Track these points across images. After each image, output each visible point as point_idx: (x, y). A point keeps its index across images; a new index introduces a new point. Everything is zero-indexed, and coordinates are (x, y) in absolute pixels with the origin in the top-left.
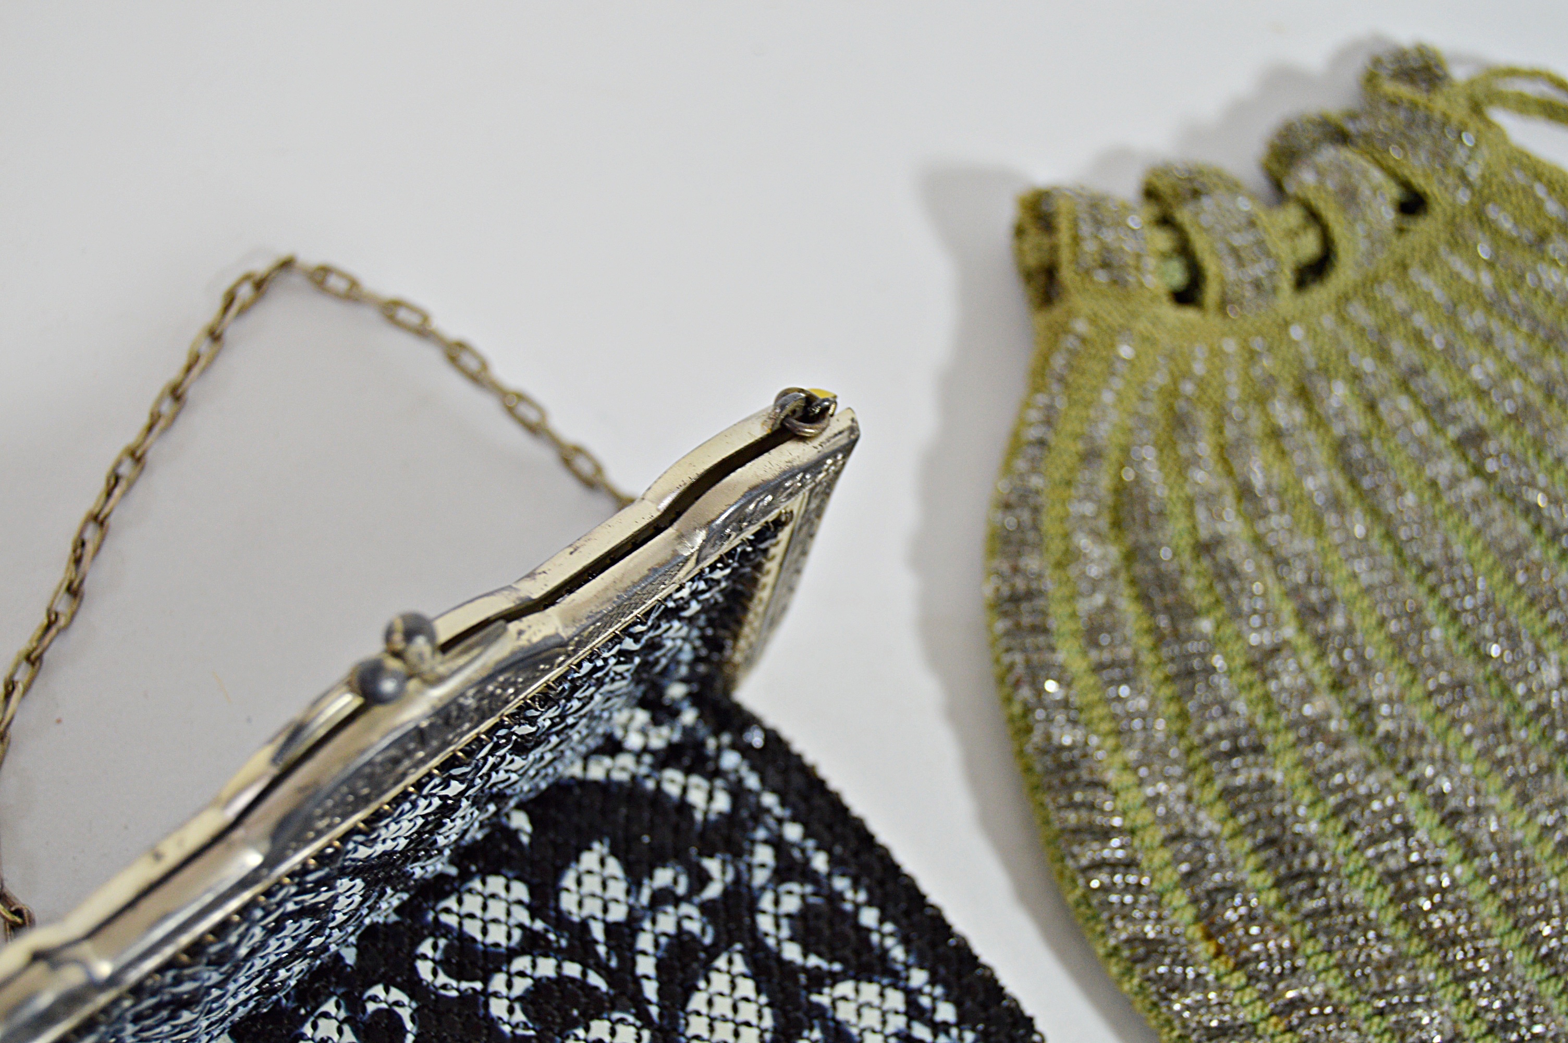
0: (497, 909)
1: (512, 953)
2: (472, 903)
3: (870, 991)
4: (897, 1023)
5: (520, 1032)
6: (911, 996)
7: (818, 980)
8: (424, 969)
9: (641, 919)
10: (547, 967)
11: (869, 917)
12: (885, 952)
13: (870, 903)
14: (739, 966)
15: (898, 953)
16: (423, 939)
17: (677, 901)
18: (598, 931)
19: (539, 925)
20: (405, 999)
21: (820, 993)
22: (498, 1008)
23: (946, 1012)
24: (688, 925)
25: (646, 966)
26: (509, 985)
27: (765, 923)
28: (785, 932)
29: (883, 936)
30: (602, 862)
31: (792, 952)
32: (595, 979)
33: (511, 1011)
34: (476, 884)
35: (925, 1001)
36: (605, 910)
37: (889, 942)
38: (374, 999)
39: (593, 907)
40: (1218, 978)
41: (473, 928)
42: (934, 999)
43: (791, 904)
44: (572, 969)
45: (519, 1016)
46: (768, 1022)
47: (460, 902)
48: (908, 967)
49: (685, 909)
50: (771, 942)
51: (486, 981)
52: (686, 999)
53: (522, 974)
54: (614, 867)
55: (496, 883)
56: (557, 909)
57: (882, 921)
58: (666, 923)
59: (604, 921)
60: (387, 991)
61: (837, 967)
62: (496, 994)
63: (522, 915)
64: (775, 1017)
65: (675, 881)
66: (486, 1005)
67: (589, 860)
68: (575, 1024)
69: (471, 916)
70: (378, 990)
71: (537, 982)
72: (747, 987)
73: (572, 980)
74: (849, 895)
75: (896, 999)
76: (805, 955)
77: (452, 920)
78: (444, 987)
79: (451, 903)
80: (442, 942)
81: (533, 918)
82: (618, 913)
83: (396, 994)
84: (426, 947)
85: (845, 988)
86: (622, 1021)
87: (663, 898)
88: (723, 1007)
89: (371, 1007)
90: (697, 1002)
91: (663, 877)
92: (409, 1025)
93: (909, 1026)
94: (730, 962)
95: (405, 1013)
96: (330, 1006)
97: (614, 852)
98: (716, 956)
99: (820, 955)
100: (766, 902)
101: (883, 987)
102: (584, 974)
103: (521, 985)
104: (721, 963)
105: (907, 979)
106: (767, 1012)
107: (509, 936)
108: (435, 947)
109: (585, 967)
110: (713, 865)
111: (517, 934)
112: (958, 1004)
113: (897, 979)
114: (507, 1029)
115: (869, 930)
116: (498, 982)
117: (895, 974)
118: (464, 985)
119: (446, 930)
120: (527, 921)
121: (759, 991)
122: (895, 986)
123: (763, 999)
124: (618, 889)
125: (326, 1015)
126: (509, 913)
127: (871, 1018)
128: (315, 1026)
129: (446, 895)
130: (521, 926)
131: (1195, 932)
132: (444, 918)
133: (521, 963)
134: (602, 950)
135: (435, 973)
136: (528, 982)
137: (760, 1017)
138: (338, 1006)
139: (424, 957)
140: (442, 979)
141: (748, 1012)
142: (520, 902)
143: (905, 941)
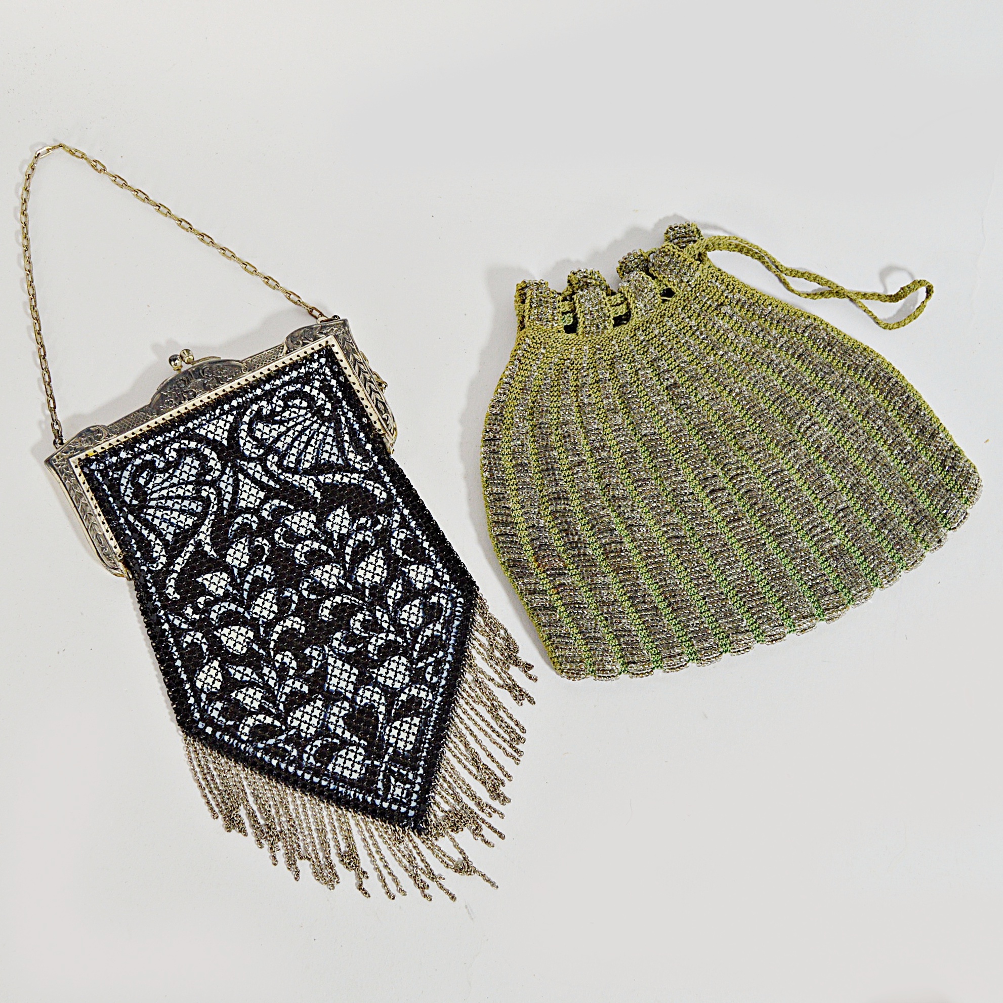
0: (304, 523)
1: (306, 538)
2: (296, 519)
3: (422, 569)
4: (429, 580)
5: (302, 563)
6: (436, 571)
7: (406, 563)
8: (277, 536)
9: (352, 534)
10: (316, 545)
11: (426, 545)
12: (429, 556)
13: (427, 540)
14: (380, 555)
15: (434, 557)
16: (278, 527)
17: (366, 529)
18: (336, 536)
19: (317, 530)
20: (268, 544)
21: (405, 568)
22: (297, 554)
23: (447, 578)
24: (367, 538)
25: (348, 550)
26: (302, 548)
27: (393, 541)
28: (398, 546)
29: (429, 551)
30: (343, 513)
31: (399, 552)
32: (330, 552)
33: (301, 556)
34: (299, 513)
35: (440, 574)
36: (340, 530)
37: (431, 553)
38: (258, 541)
39: (336, 528)
40: (537, 575)
41: (295, 527)
42: (443, 573)
43: (402, 536)
44: (324, 548)
45: (303, 558)
46: (385, 575)
47: (293, 518)
48: (436, 562)
49: (368, 533)
50: (393, 548)
51: (296, 545)
52: (359, 563)
53: (307, 546)
54: (347, 515)
55: (306, 514)
56: (325, 526)
57: (430, 546)
58: (360, 537)
59: (339, 533)
60: (263, 540)
61: (412, 560)
62: (297, 550)
63: (312, 526)
64: (388, 574)
65: (367, 522)
66: (293, 553)
67: (339, 511)
68: (320, 564)
69: (295, 523)
70: (260, 539)
71: (311, 549)
72: (381, 562)
73: (324, 551)
74: (421, 537)
75: (430, 572)
76: (403, 554)
77: (289, 523)
78: (282, 543)
79: (290, 518)
80: (284, 529)
81: (315, 528)
82: (344, 531)
83: (265, 541)
84: (278, 530)
85: (414, 567)
86: (336, 567)
87: (361, 528)
88: (371, 567)
89: (256, 543)
90: (363, 564)
91: (363, 520)
92: (266, 552)
93: (433, 581)
94: (378, 553)
95: (266, 548)
96: (243, 540)
97: (348, 510)
98: (374, 550)
99: (408, 555)
100: (395, 534)
101: (427, 568)
102: (327, 550)
103: (306, 549)
104: (375, 553)
105: (436, 566)
106: (385, 571)
107: (306, 533)
108: (281, 530)
109: (329, 548)
110: (381, 519)
111: (309, 532)
112: (451, 576)
113: (432, 566)
114: (298, 562)
115: (426, 549)
116: (299, 547)
117: (432, 564)
118: (288, 545)
119: (286, 526)
120: (313, 529)
121: (384, 564)
122: (431, 569)
123: (385, 567)
124: (346, 523)
125: (241, 543)
126: (308, 525)
127: (421, 577)
128: (236, 545)
129: (289, 515)
130: (311, 530)
131: (532, 559)
132: (286, 522)
133: (308, 542)
134: (335, 543)
135: (279, 538)
136: (309, 549)
137: (383, 573)
138: (246, 541)
139: (277, 533)
140: (282, 541)
141: (379, 570)
142: (313, 522)
143: (436, 554)
